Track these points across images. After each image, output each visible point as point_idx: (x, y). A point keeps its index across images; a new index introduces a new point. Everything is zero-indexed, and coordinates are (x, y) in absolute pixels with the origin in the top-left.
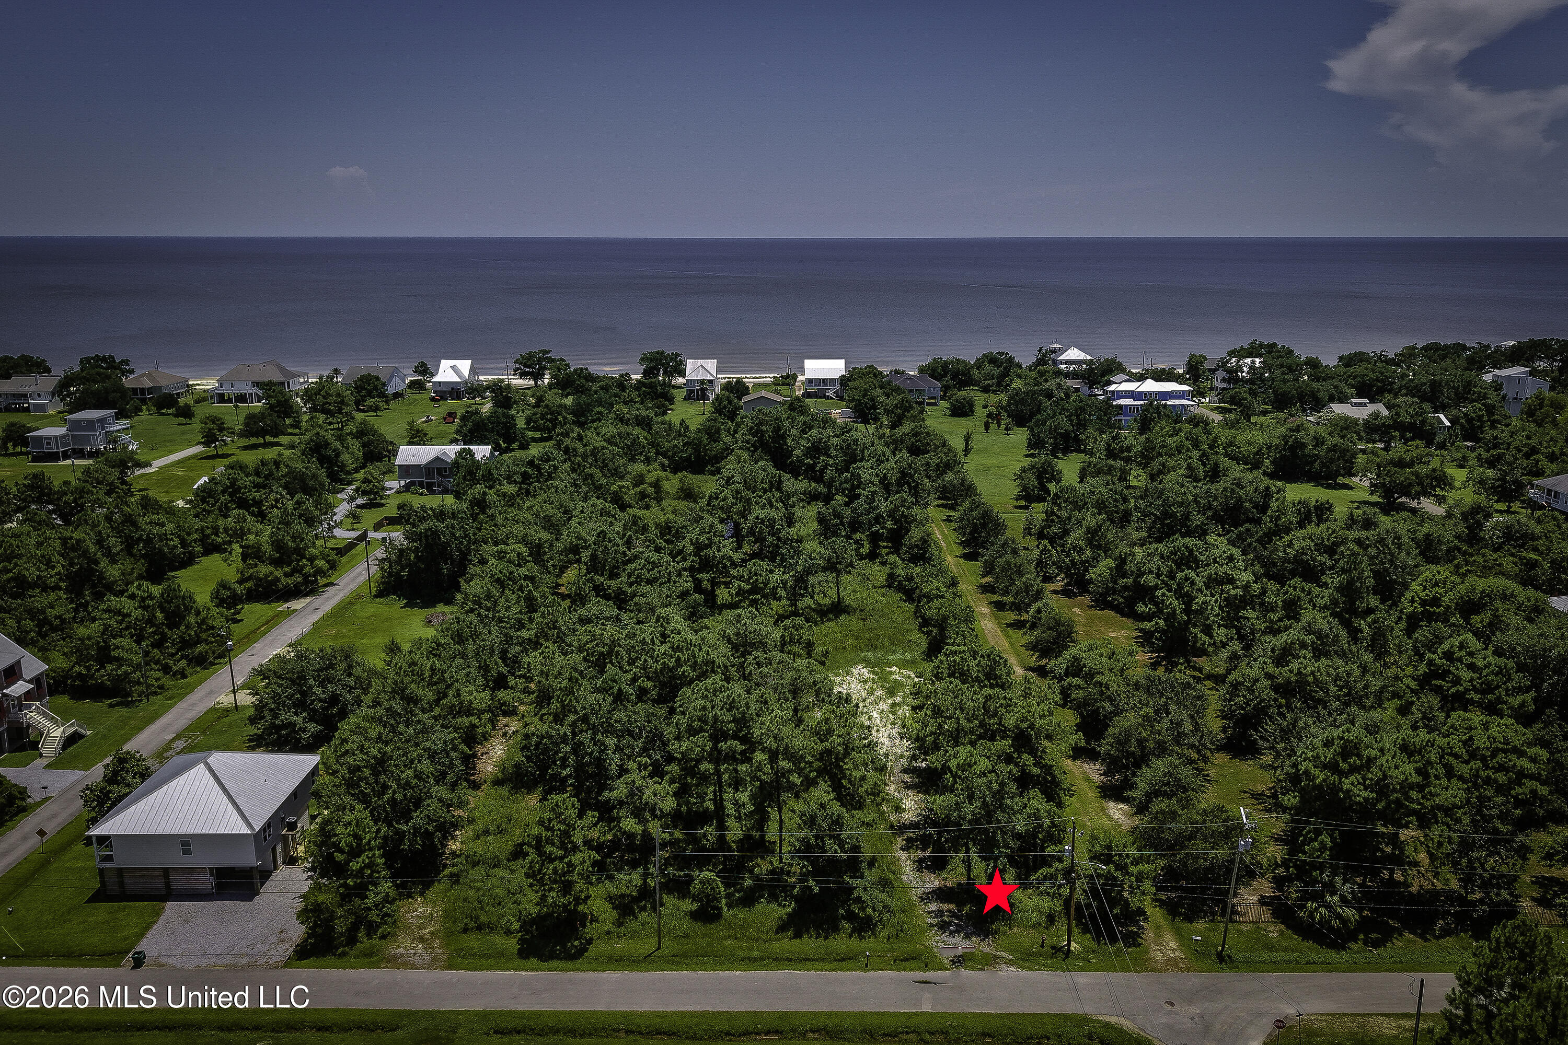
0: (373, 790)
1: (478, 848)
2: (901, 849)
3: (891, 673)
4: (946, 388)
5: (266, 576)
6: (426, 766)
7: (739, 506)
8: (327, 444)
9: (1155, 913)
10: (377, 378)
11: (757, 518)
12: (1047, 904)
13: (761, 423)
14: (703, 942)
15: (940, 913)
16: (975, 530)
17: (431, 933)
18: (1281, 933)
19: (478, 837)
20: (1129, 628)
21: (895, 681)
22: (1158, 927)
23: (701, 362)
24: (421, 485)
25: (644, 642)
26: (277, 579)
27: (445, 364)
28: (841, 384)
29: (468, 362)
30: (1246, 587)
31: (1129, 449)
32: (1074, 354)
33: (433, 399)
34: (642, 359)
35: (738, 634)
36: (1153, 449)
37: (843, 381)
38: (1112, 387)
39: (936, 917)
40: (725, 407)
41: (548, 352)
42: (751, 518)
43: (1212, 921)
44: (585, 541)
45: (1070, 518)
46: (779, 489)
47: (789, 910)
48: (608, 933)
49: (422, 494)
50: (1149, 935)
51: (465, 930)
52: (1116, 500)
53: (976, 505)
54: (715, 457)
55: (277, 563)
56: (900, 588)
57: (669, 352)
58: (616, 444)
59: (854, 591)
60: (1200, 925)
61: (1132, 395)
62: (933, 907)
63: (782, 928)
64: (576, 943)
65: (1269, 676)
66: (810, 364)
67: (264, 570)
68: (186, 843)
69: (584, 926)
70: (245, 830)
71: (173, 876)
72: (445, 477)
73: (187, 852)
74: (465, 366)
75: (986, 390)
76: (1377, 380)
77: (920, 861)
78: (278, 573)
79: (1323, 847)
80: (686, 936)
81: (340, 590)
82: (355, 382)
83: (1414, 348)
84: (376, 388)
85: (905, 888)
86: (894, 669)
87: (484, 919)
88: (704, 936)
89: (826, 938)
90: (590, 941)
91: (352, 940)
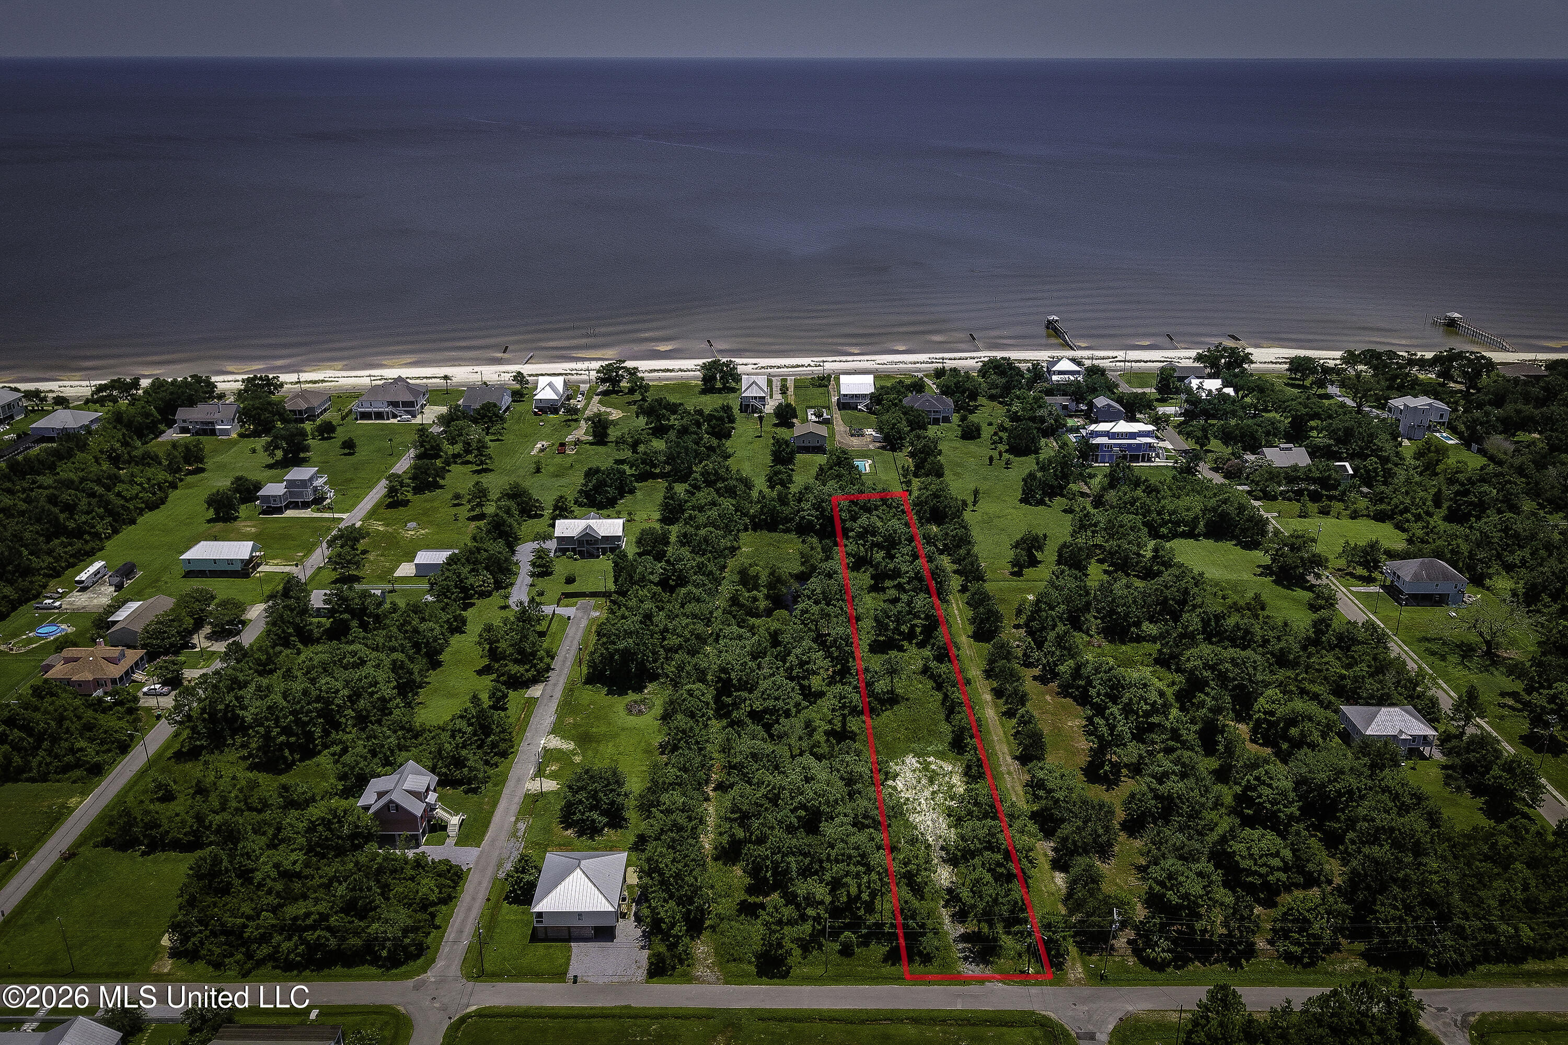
2: (943, 907)
3: (930, 763)
5: (516, 673)
9: (1073, 950)
10: (495, 405)
15: (963, 950)
16: (982, 622)
18: (1136, 963)
20: (1081, 717)
21: (933, 771)
22: (1074, 959)
24: (574, 551)
26: (522, 674)
27: (543, 381)
28: (873, 404)
33: (535, 414)
40: (784, 450)
43: (1101, 955)
47: (887, 950)
49: (576, 559)
50: (1069, 964)
51: (728, 962)
52: (1080, 595)
53: (982, 597)
55: (519, 661)
56: (932, 677)
60: (1094, 958)
61: (1107, 434)
62: (960, 946)
64: (784, 969)
67: (514, 668)
68: (580, 914)
69: (787, 960)
70: (611, 909)
71: (573, 930)
72: (591, 545)
73: (578, 920)
74: (559, 382)
77: (953, 916)
78: (522, 670)
82: (478, 410)
84: (494, 414)
85: (947, 933)
86: (932, 759)
87: (736, 955)
88: (848, 965)
89: (908, 966)
90: (791, 968)
91: (674, 968)
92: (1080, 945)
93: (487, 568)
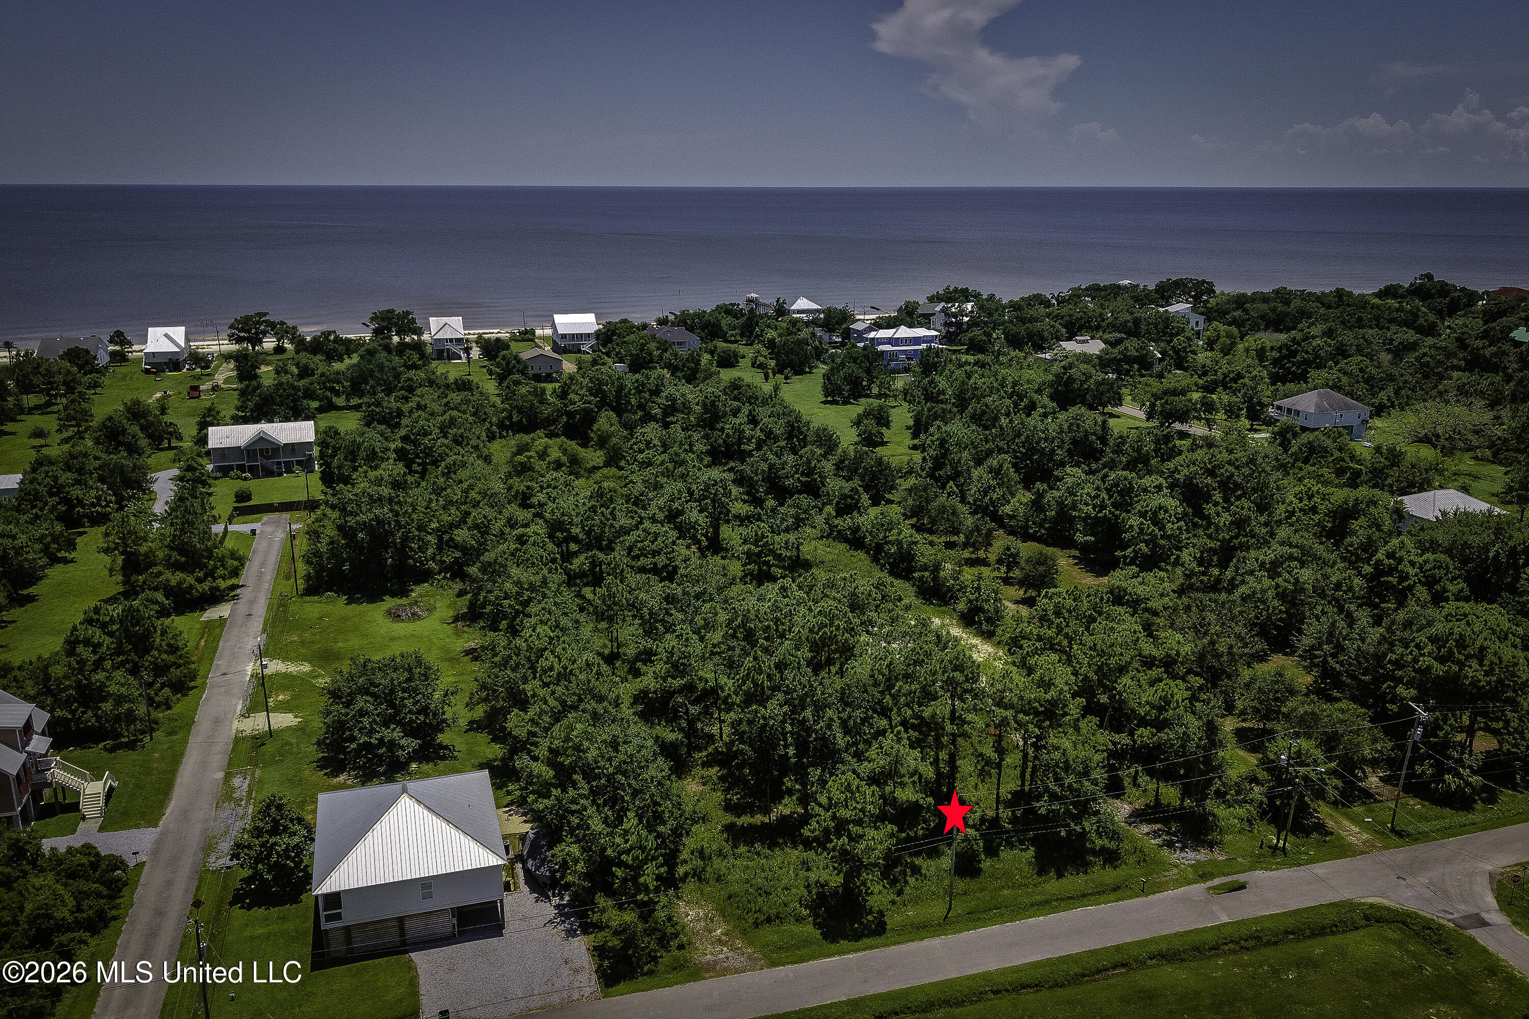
5: (179, 584)
10: (87, 351)
12: (1241, 811)
14: (984, 896)
15: (1156, 834)
17: (725, 934)
18: (1423, 806)
22: (1331, 815)
23: (443, 319)
24: (242, 468)
28: (597, 339)
29: (183, 328)
32: (802, 303)
33: (147, 372)
37: (604, 336)
38: (872, 335)
41: (265, 314)
48: (892, 903)
50: (1330, 824)
51: (756, 925)
55: (186, 568)
56: (839, 538)
57: (399, 310)
61: (890, 341)
62: (1145, 828)
63: (1040, 870)
64: (870, 918)
66: (559, 319)
67: (175, 577)
68: (426, 885)
70: (494, 862)
71: (408, 924)
73: (428, 896)
74: (179, 333)
78: (190, 579)
80: (965, 893)
81: (256, 592)
83: (1079, 288)
84: (87, 362)
87: (770, 910)
88: (981, 890)
89: (1085, 873)
93: (102, 480)
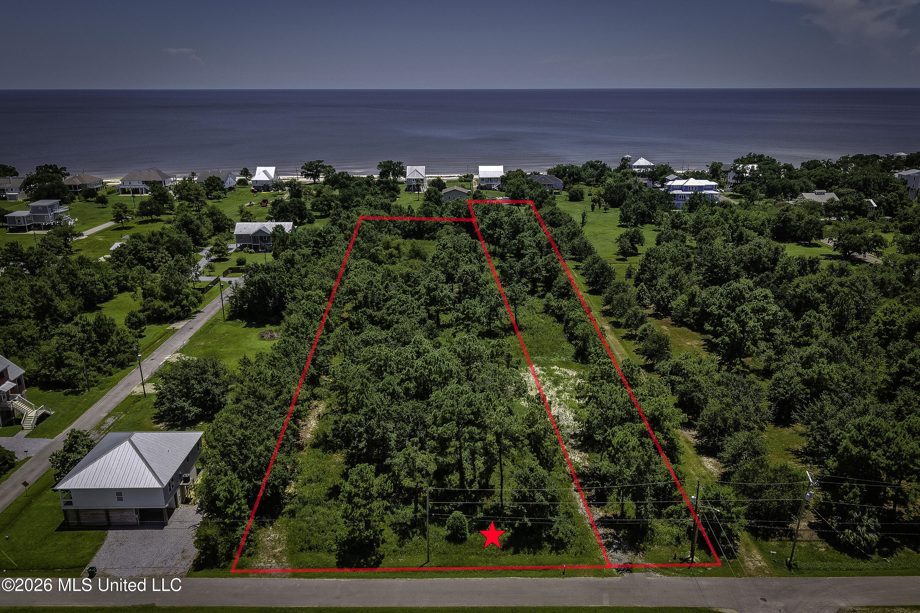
0: (239, 459)
1: (306, 493)
2: (575, 490)
3: (554, 370)
4: (565, 183)
5: (159, 307)
6: (272, 443)
7: (452, 264)
8: (192, 222)
9: (745, 536)
10: (219, 179)
11: (464, 271)
12: (675, 530)
13: (459, 208)
14: (456, 557)
15: (605, 536)
16: (597, 276)
17: (280, 552)
18: (827, 549)
19: (305, 484)
20: (698, 339)
21: (558, 375)
22: (747, 545)
23: (415, 167)
24: (250, 246)
25: (407, 358)
26: (166, 310)
27: (260, 169)
28: (502, 181)
29: (274, 168)
30: (775, 315)
31: (685, 223)
32: (642, 162)
33: (253, 191)
34: (379, 166)
35: (464, 351)
36: (701, 223)
37: (503, 179)
38: (669, 183)
39: (603, 538)
40: (433, 197)
42: (460, 271)
43: (781, 540)
44: (359, 287)
45: (656, 268)
46: (475, 251)
47: (509, 534)
48: (394, 551)
49: (251, 253)
50: (742, 550)
51: (302, 550)
52: (683, 256)
53: (596, 260)
54: (430, 228)
55: (165, 299)
56: (553, 314)
57: (395, 161)
58: (370, 222)
59: (524, 316)
60: (774, 543)
61: (681, 188)
62: (601, 531)
63: (506, 547)
64: (374, 558)
65: (799, 374)
66: (481, 169)
67: (158, 303)
68: (119, 493)
69: (378, 546)
70: (157, 485)
71: (111, 514)
72: (265, 242)
73: (120, 499)
74: (271, 170)
75: (588, 184)
76: (829, 178)
77: (589, 499)
78: (166, 305)
79: (855, 496)
80: (444, 553)
81: (205, 316)
82: (205, 181)
83: (847, 157)
84: (218, 185)
85: (581, 518)
86: (555, 367)
87: (313, 543)
88: (457, 553)
89: (535, 554)
90: (383, 557)
91: (229, 557)
92: (753, 531)
93: (167, 249)
